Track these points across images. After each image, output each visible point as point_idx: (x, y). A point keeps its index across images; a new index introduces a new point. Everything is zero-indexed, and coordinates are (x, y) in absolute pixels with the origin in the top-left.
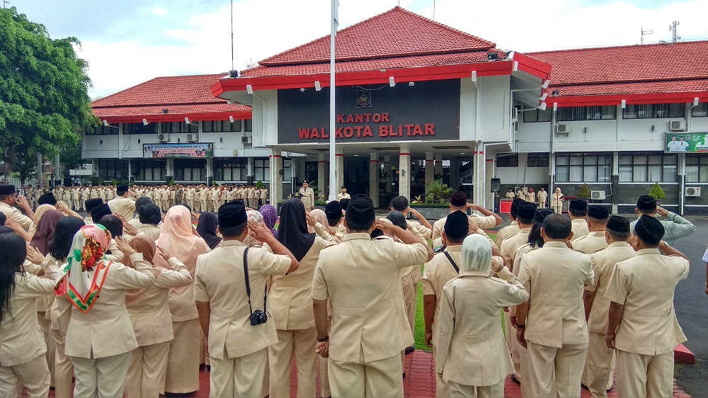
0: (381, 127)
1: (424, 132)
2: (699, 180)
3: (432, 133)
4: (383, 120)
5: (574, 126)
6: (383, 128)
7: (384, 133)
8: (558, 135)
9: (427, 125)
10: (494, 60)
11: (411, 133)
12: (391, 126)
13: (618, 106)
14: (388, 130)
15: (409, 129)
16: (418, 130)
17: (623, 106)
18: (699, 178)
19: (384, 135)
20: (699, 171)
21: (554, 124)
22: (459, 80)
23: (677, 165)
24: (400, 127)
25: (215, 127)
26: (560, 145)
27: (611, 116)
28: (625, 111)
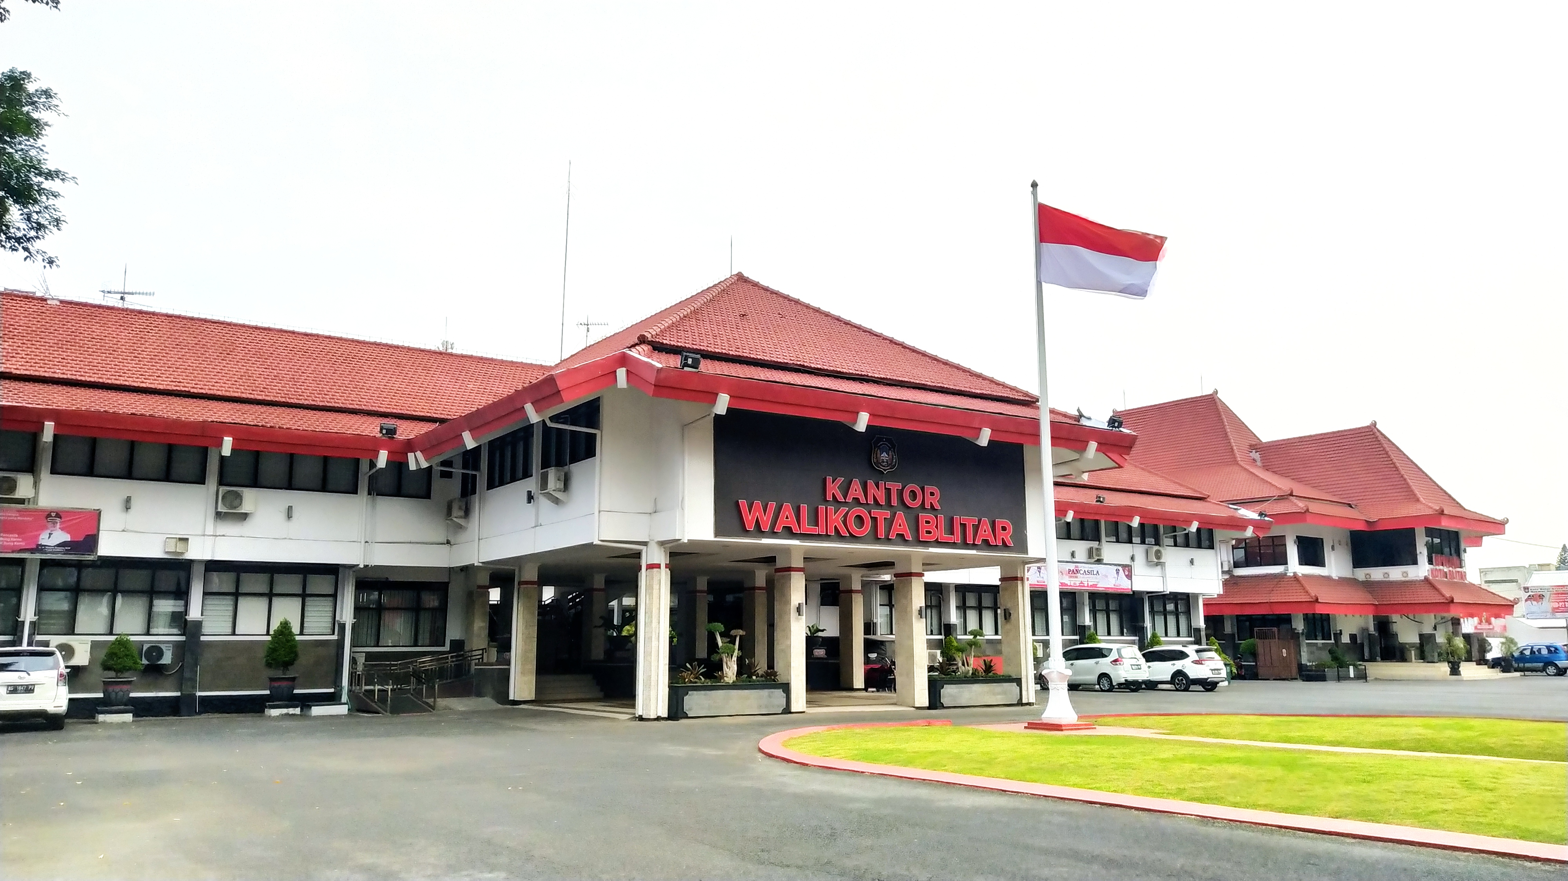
0: (922, 518)
1: (995, 539)
3: (1007, 539)
4: (927, 504)
6: (928, 522)
7: (929, 531)
11: (974, 538)
12: (941, 518)
14: (937, 526)
15: (971, 528)
16: (985, 531)
19: (929, 537)
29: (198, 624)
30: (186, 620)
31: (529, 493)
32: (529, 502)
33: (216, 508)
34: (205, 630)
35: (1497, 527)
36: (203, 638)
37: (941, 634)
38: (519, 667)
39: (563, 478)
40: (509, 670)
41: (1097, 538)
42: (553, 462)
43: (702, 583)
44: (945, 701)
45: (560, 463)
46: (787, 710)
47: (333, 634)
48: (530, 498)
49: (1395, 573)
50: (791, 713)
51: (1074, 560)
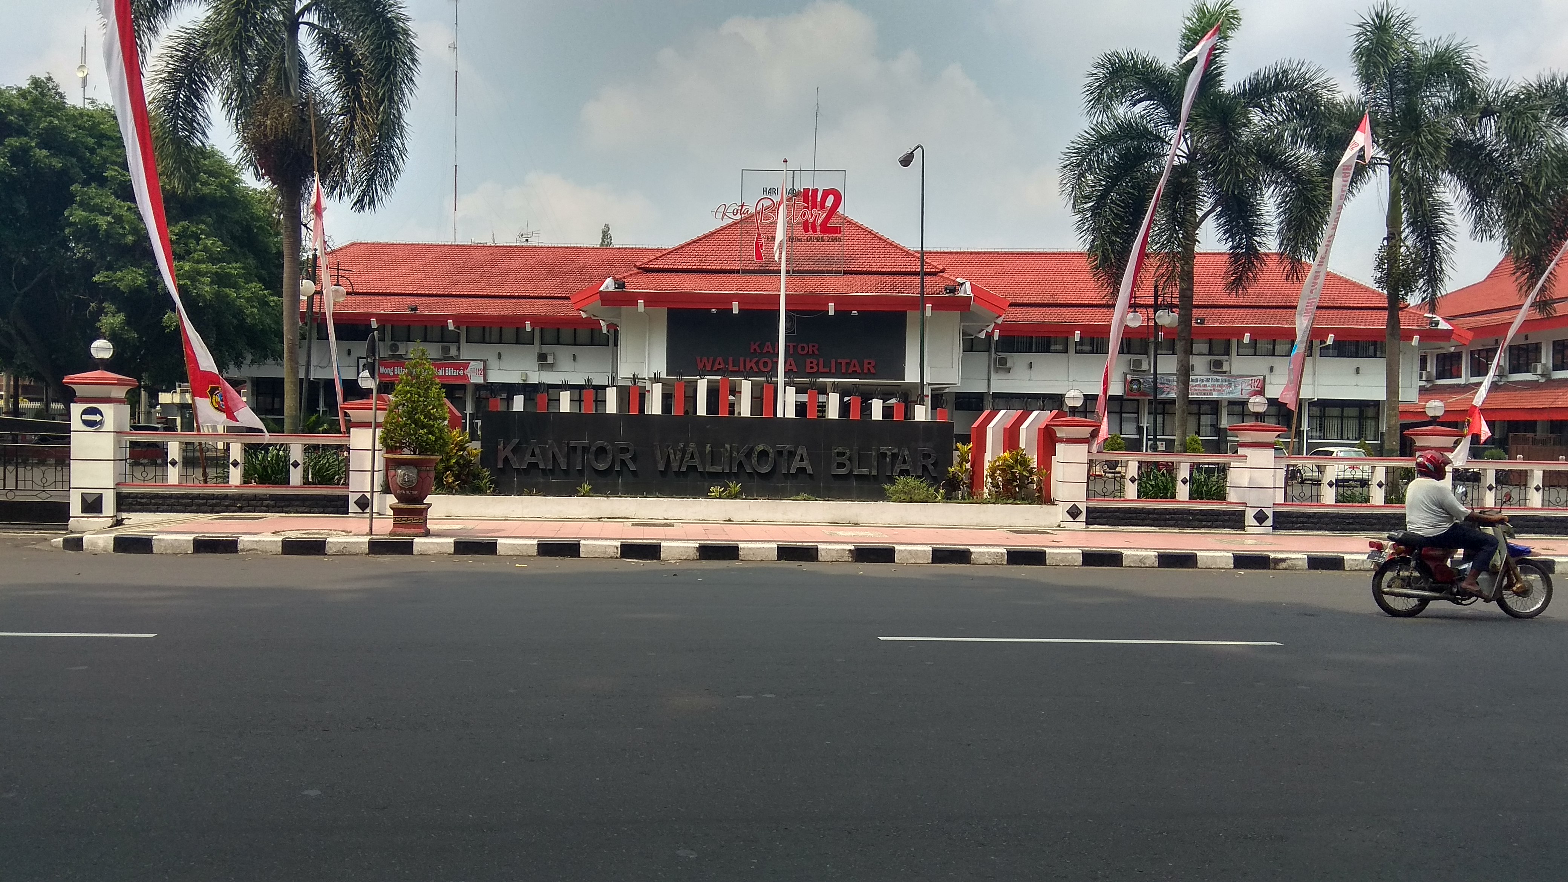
0: (808, 361)
1: (863, 370)
2: (1163, 433)
3: (873, 371)
4: (811, 352)
5: (1018, 360)
6: (811, 363)
7: (812, 368)
8: (997, 370)
9: (866, 361)
10: (951, 294)
11: (847, 370)
12: (821, 360)
13: (1070, 338)
14: (818, 365)
15: (844, 364)
16: (855, 366)
17: (1077, 338)
18: (1163, 430)
19: (812, 371)
20: (1164, 421)
21: (993, 356)
22: (906, 311)
23: (1138, 413)
24: (833, 361)
25: (487, 336)
26: (1001, 384)
27: (1060, 347)
28: (1078, 344)
41: (1227, 353)
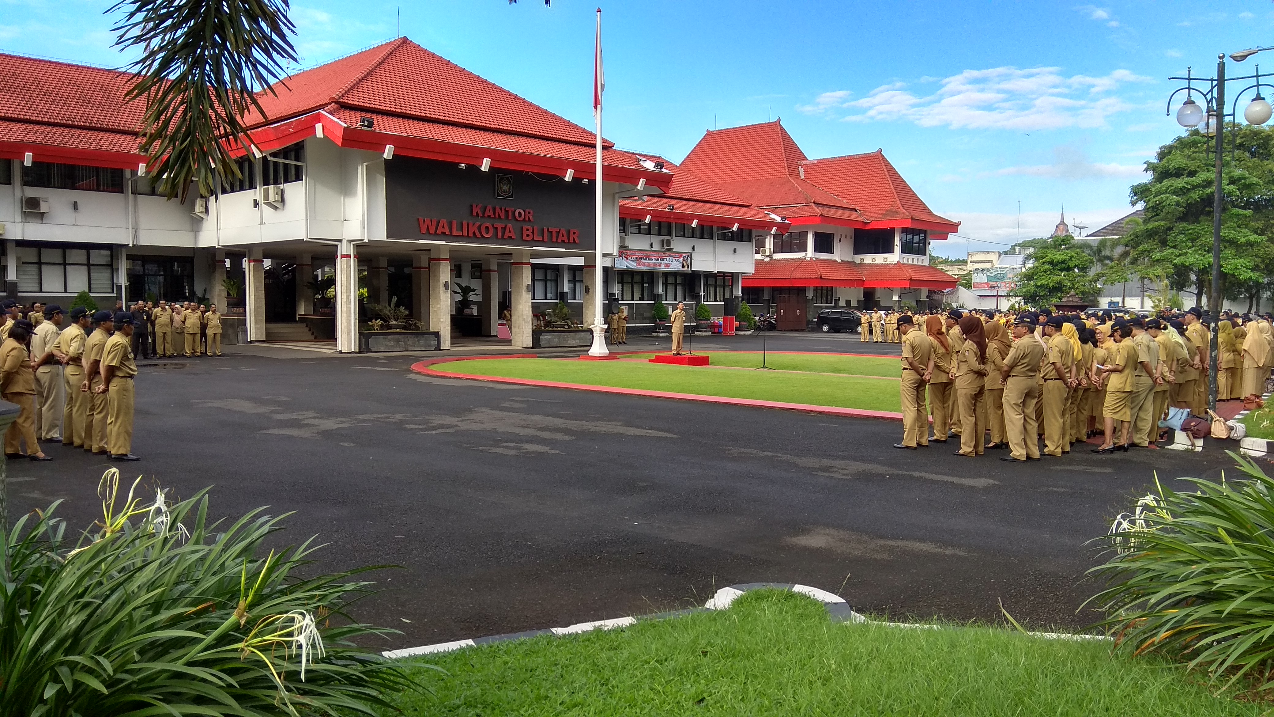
0: (525, 227)
1: (569, 240)
3: (577, 240)
4: (527, 219)
6: (527, 230)
7: (528, 235)
9: (572, 230)
11: (556, 239)
12: (536, 228)
15: (554, 233)
19: (528, 238)
24: (546, 230)
29: (14, 284)
30: (5, 281)
31: (255, 201)
32: (255, 207)
33: (22, 209)
34: (20, 289)
35: (953, 227)
36: (19, 294)
37: (557, 299)
38: (253, 318)
39: (280, 193)
40: (246, 320)
41: (669, 234)
42: (271, 181)
43: (383, 263)
44: (542, 343)
45: (276, 182)
46: (438, 348)
47: (113, 292)
48: (256, 204)
49: (879, 258)
50: (440, 350)
51: (653, 249)
